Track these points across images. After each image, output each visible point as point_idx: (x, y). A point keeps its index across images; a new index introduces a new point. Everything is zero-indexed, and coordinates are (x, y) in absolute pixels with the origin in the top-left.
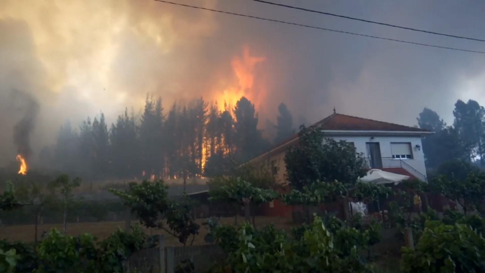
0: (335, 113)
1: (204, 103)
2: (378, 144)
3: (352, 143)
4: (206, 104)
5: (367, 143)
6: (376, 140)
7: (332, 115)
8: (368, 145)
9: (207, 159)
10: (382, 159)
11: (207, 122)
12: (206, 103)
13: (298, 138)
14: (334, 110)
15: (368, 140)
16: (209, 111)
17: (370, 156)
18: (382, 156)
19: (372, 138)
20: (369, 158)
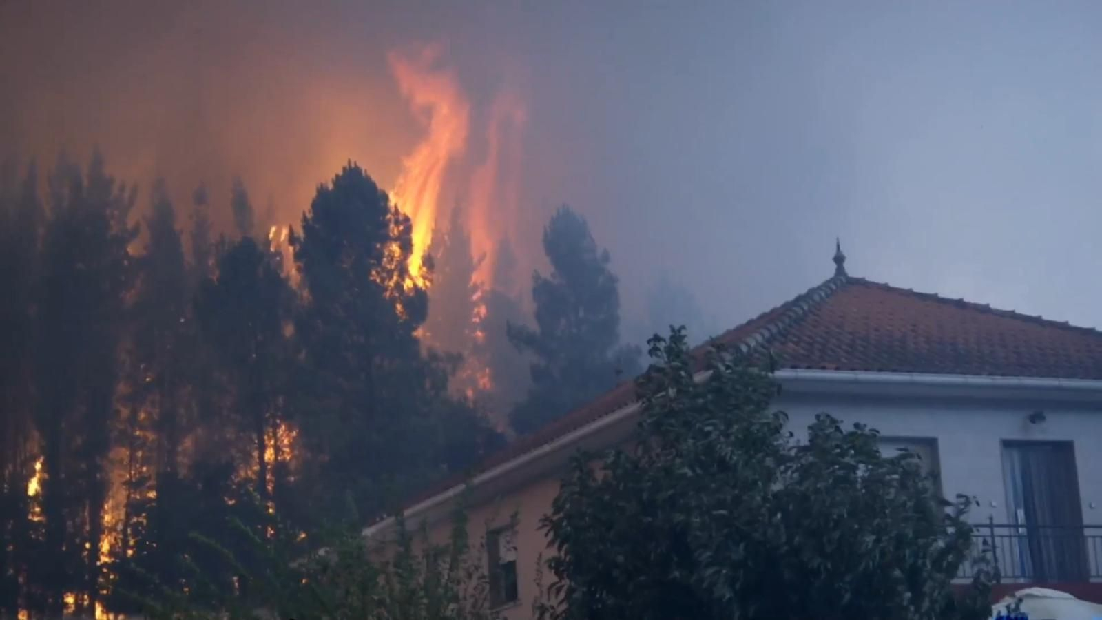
0: (840, 270)
1: (115, 190)
2: (1064, 450)
3: (931, 444)
4: (127, 195)
5: (1007, 444)
6: (1055, 428)
7: (826, 284)
8: (1016, 454)
9: (133, 508)
10: (1087, 532)
11: (130, 297)
12: (122, 189)
13: (633, 408)
14: (839, 259)
15: (1010, 426)
16: (145, 235)
17: (1021, 513)
18: (1087, 518)
19: (1036, 418)
20: (1016, 526)
